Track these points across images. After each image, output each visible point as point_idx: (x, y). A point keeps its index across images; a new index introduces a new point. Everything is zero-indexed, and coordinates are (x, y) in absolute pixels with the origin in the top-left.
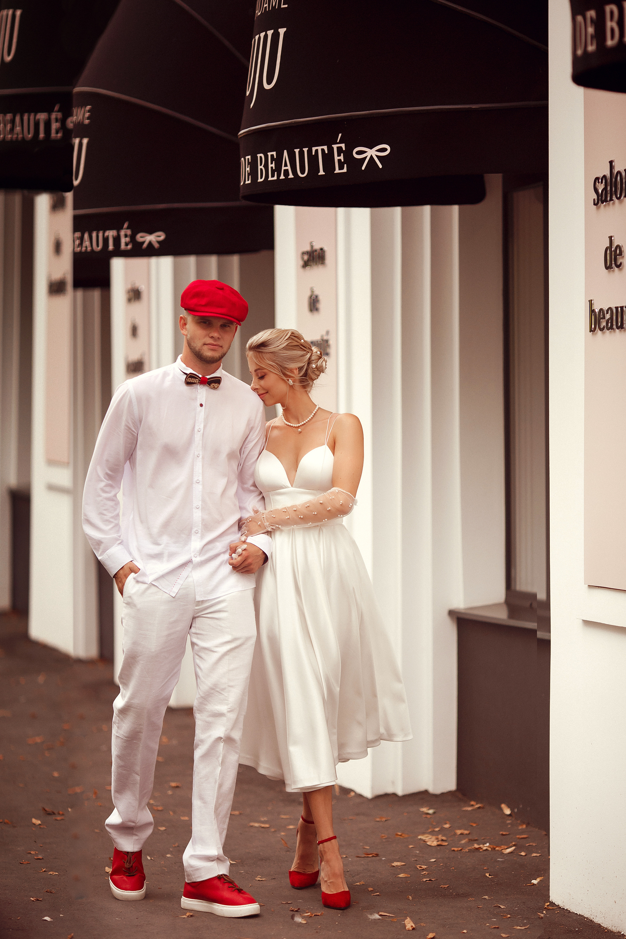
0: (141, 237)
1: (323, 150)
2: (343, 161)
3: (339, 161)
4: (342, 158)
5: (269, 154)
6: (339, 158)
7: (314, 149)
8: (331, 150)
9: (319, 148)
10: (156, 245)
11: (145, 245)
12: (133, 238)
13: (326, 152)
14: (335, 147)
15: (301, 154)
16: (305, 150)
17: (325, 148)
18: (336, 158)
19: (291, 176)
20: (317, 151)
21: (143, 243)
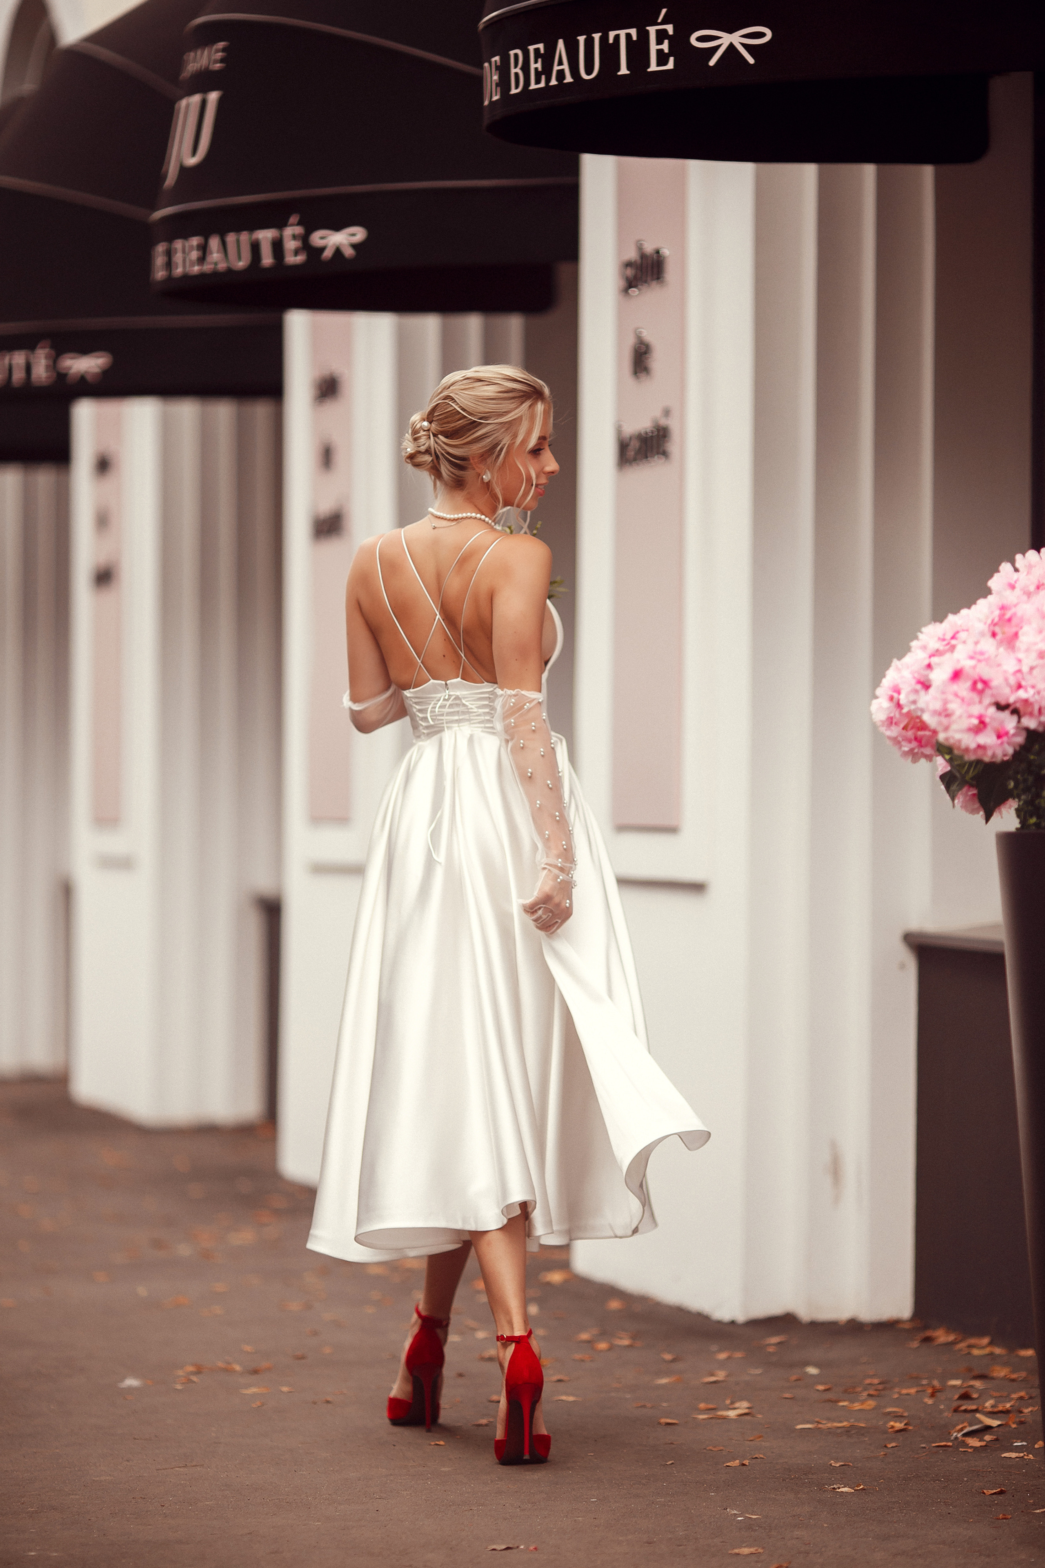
0: (322, 238)
1: (628, 36)
2: (666, 51)
3: (660, 52)
4: (665, 47)
5: (531, 48)
6: (660, 47)
7: (612, 34)
8: (644, 36)
9: (622, 33)
10: (349, 252)
11: (328, 254)
12: (305, 239)
13: (635, 38)
14: (652, 30)
15: (589, 43)
16: (597, 36)
17: (633, 32)
18: (653, 47)
19: (569, 79)
20: (617, 37)
21: (322, 249)
